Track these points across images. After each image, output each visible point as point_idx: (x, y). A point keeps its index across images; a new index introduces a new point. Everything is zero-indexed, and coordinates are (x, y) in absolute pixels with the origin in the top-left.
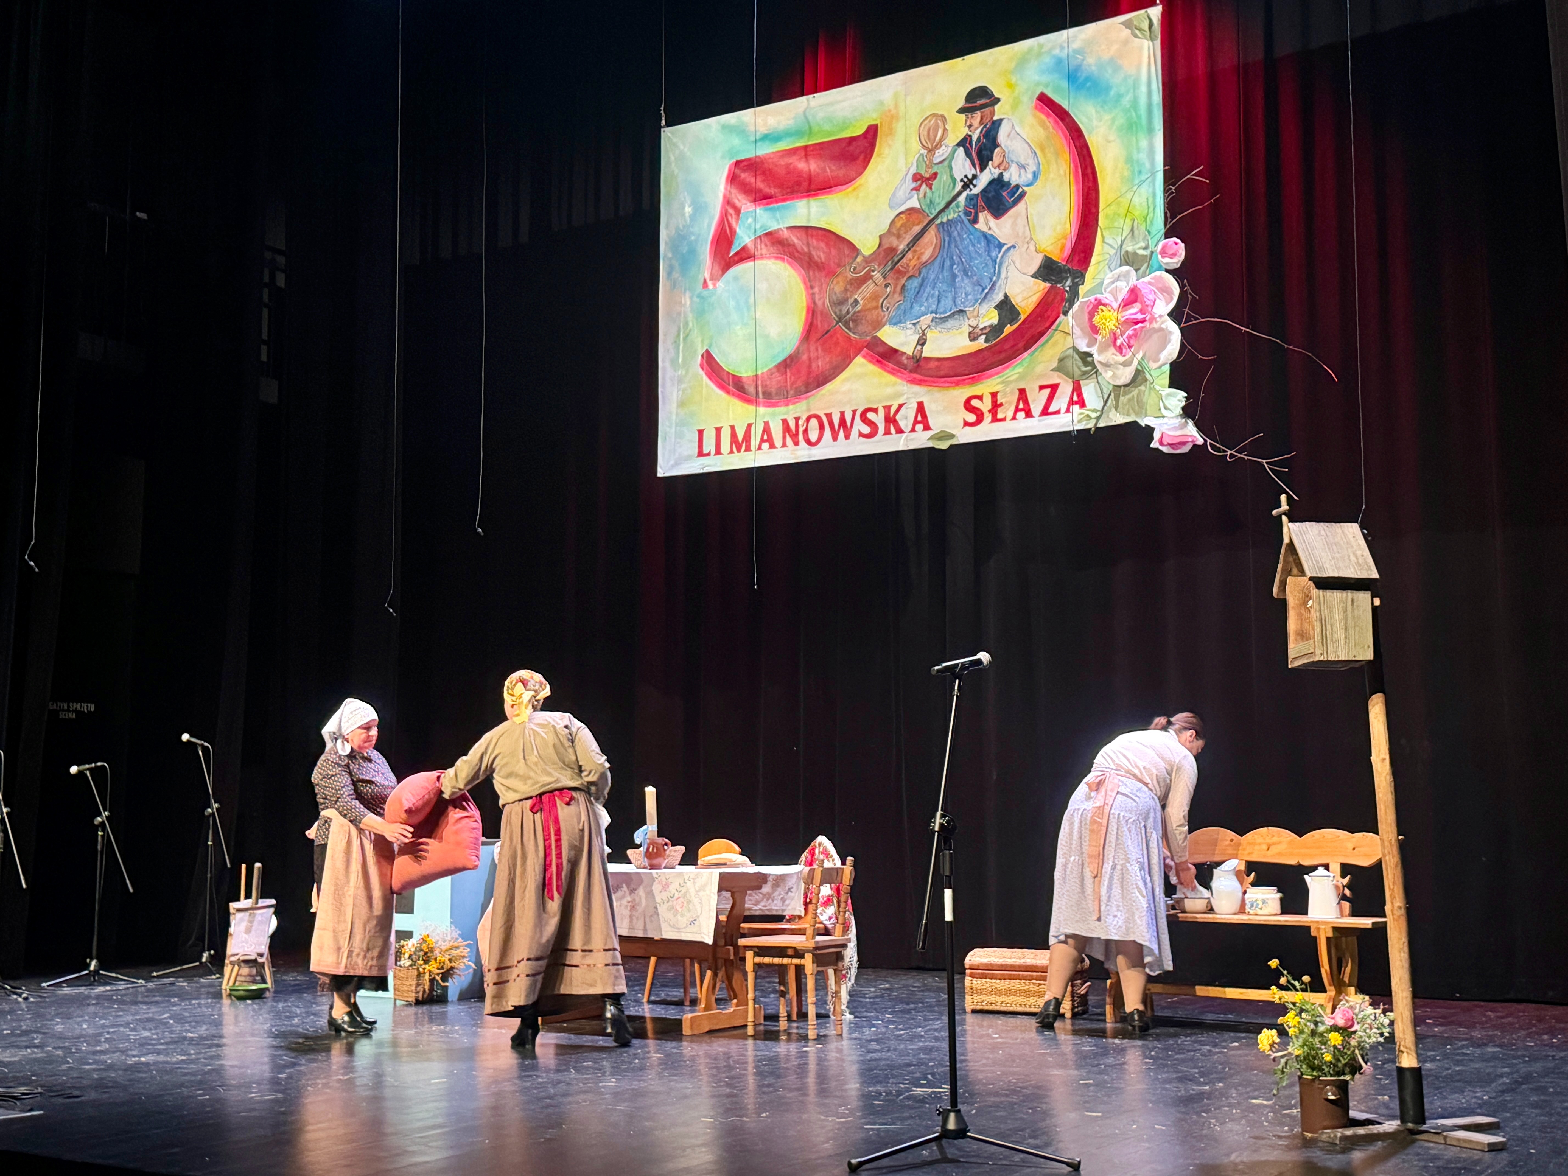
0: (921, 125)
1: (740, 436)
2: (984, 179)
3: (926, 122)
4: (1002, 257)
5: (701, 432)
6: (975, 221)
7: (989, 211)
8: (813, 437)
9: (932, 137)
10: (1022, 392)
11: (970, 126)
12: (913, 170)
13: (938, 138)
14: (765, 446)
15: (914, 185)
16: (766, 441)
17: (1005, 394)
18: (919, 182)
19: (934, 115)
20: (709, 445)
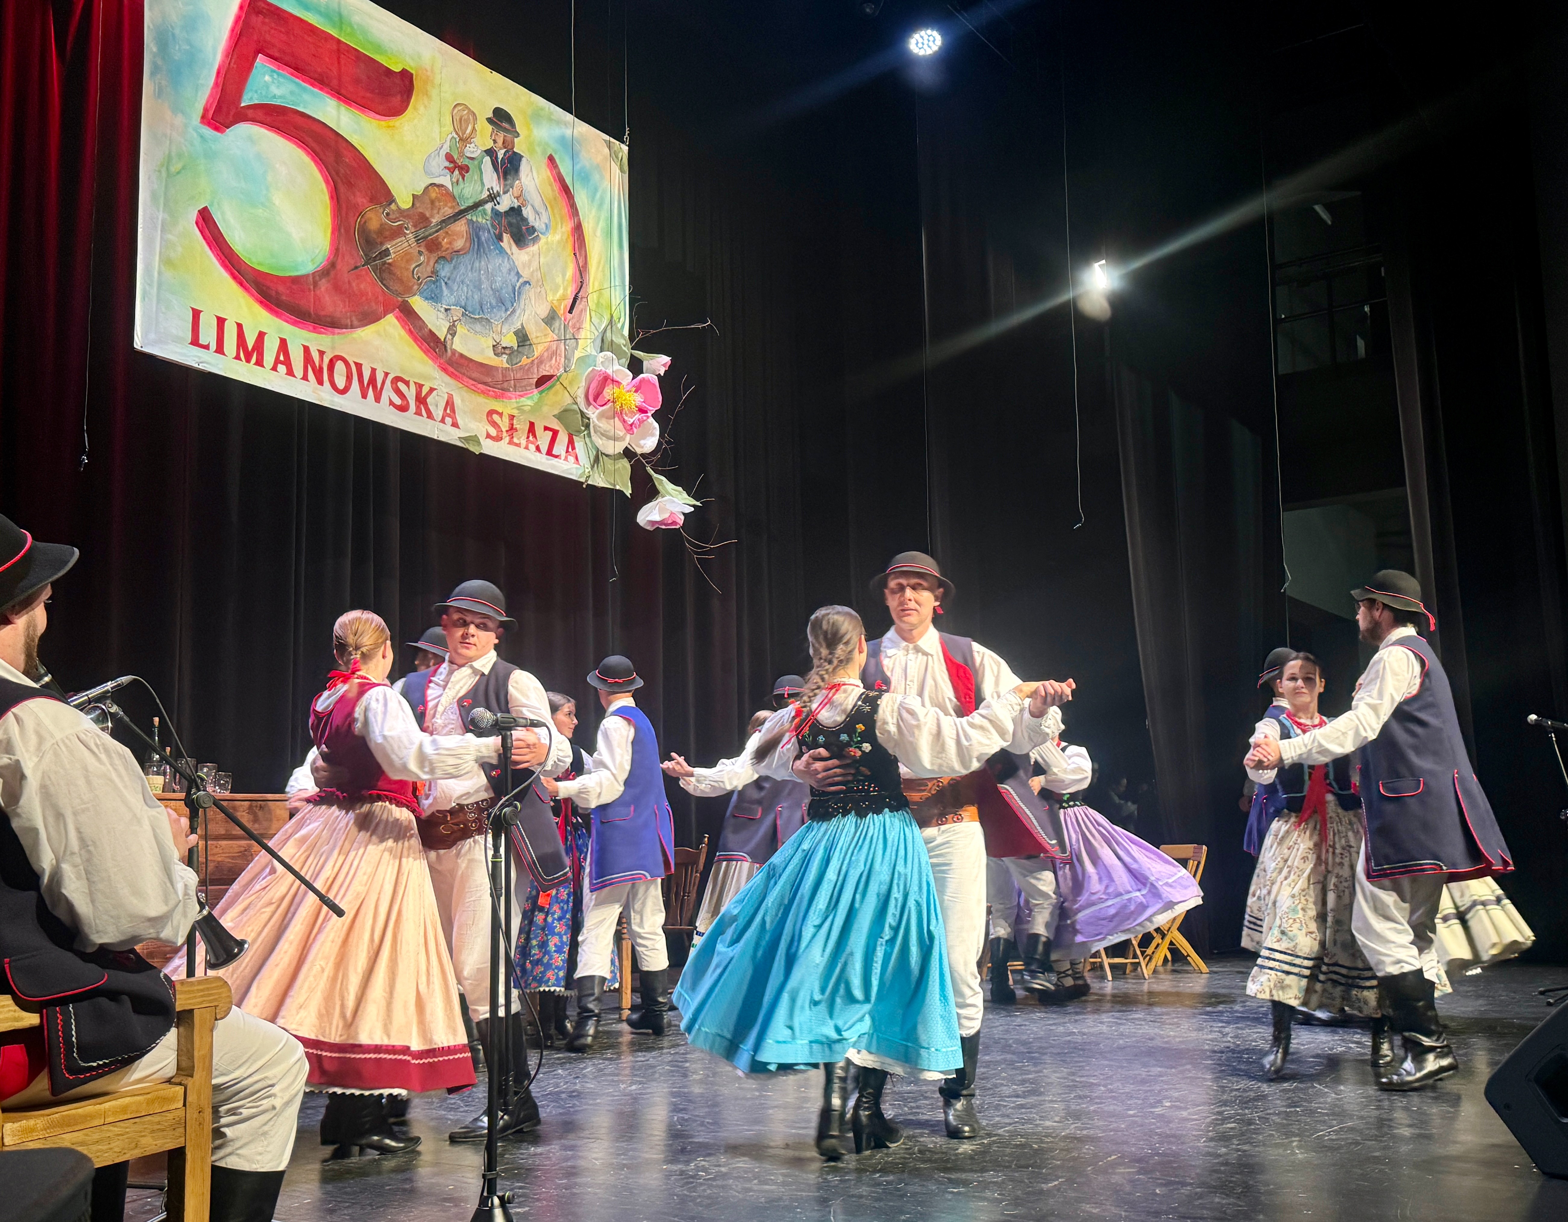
0: (455, 106)
1: (250, 343)
2: (506, 203)
3: (460, 108)
4: (520, 288)
5: (196, 314)
6: (500, 238)
7: (512, 237)
8: (341, 383)
9: (463, 128)
10: (532, 425)
11: (495, 141)
12: (446, 149)
13: (468, 131)
14: (282, 368)
15: (447, 164)
16: (282, 363)
17: (519, 420)
18: (452, 165)
19: (467, 107)
20: (208, 335)
